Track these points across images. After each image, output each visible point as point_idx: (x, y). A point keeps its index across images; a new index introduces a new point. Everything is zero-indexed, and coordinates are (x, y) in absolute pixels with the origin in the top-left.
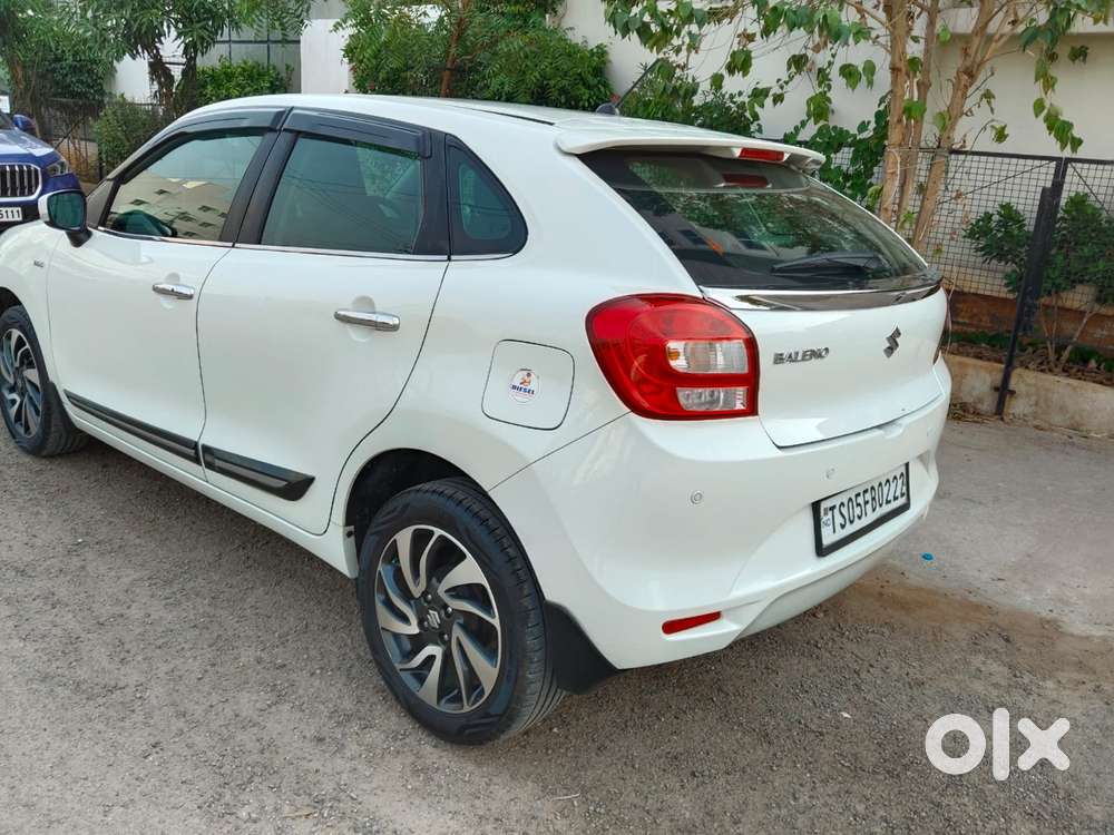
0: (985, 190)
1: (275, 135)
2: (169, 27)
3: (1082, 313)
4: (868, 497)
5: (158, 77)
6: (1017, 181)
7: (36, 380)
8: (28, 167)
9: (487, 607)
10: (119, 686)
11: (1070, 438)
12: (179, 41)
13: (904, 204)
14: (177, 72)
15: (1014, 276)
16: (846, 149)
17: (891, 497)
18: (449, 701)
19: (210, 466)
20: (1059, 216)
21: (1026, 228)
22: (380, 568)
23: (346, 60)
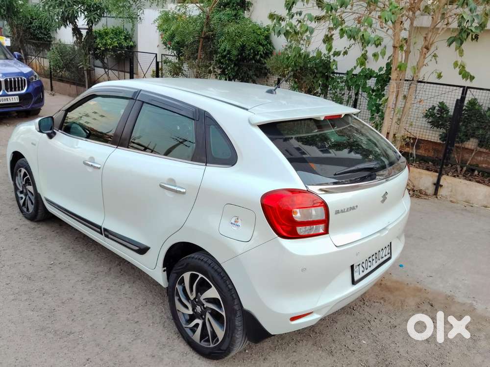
0: (432, 99)
1: (134, 101)
2: (81, 14)
3: (473, 150)
4: (374, 257)
5: (76, 35)
6: (446, 95)
7: (32, 191)
8: (21, 78)
9: (220, 307)
10: (72, 332)
11: (465, 206)
12: (85, 20)
13: (397, 105)
14: (84, 32)
15: (443, 135)
16: (373, 78)
17: (383, 256)
18: (205, 341)
19: (106, 236)
20: (464, 108)
21: (449, 113)
22: (177, 286)
23: (158, 31)
